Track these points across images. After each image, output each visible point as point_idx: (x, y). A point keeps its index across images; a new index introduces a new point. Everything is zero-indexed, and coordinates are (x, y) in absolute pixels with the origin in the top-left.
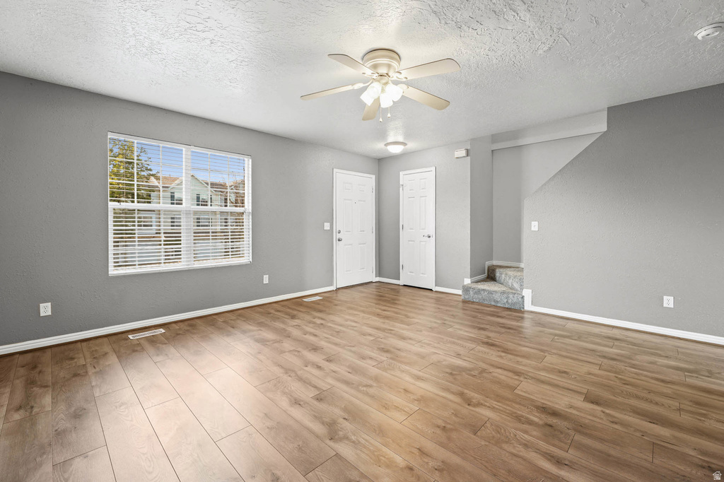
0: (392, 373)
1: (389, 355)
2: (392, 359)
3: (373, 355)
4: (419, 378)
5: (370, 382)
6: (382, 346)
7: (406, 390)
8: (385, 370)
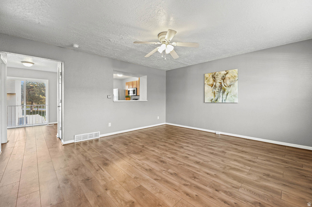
0: (161, 152)
1: (161, 159)
2: (160, 158)
3: (169, 160)
4: (153, 151)
5: (169, 150)
6: (164, 164)
7: (158, 148)
8: (164, 153)
